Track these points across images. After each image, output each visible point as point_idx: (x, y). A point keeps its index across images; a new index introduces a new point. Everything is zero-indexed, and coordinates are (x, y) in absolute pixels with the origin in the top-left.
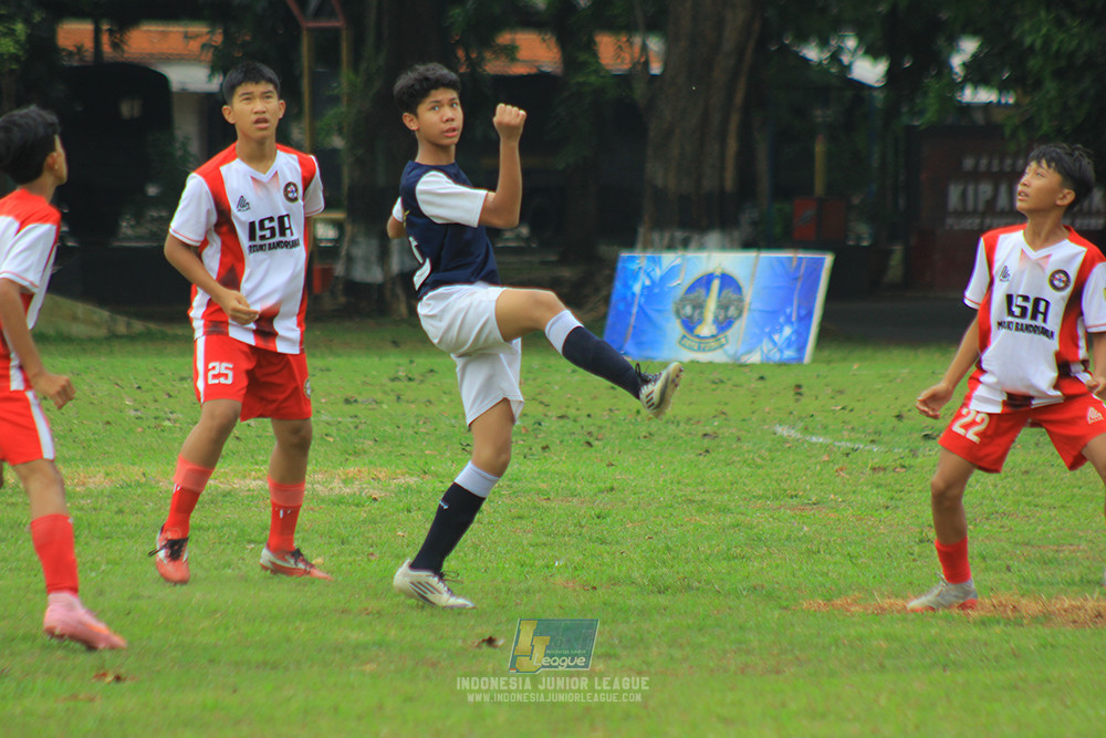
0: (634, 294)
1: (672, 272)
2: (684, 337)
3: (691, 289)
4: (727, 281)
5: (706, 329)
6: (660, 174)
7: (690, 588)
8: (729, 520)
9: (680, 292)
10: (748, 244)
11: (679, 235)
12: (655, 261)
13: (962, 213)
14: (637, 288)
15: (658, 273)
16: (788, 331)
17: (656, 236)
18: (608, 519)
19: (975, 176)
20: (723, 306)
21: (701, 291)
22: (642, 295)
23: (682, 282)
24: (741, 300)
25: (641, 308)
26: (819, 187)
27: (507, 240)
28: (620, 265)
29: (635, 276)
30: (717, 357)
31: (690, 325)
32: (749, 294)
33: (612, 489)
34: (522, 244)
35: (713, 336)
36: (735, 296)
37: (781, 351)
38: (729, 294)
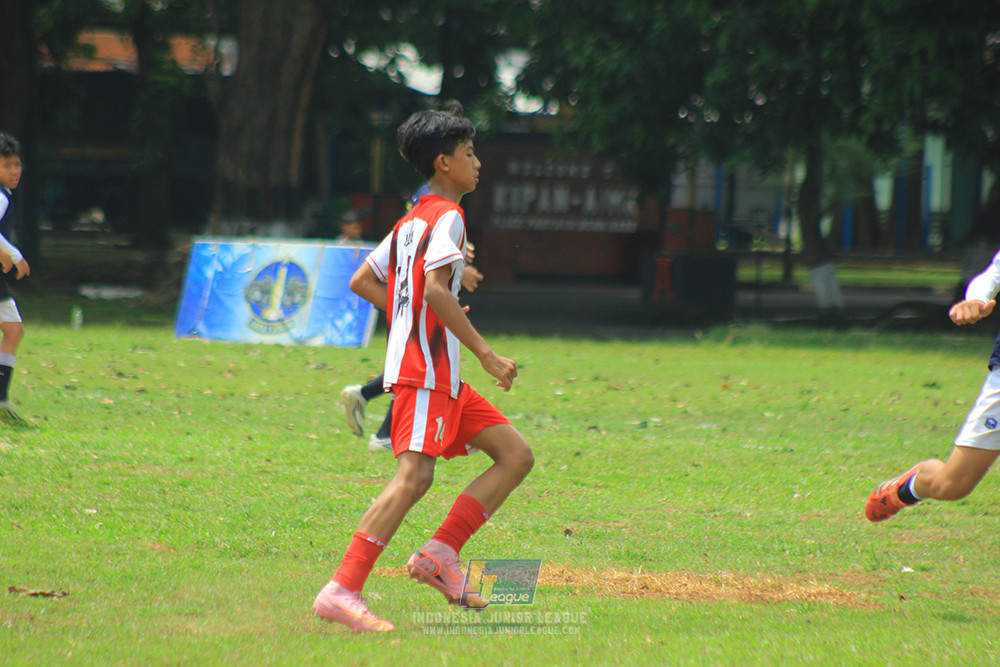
0: (206, 279)
1: (242, 259)
2: (253, 320)
3: (261, 275)
4: (294, 269)
5: (273, 313)
6: (230, 168)
7: (268, 552)
8: (300, 490)
9: (249, 279)
10: (311, 234)
11: (247, 225)
12: (226, 248)
13: (507, 213)
14: (209, 273)
15: (229, 259)
16: (349, 317)
17: (225, 226)
18: (190, 488)
19: (520, 179)
20: (289, 292)
21: (268, 278)
22: (214, 280)
23: (251, 269)
24: (305, 288)
25: (213, 294)
26: (376, 184)
27: (82, 224)
28: (194, 252)
29: (207, 261)
30: (284, 339)
31: (257, 308)
32: (314, 281)
33: (191, 460)
34: (97, 229)
35: (280, 320)
36: (300, 284)
37: (342, 335)
38: (296, 281)
